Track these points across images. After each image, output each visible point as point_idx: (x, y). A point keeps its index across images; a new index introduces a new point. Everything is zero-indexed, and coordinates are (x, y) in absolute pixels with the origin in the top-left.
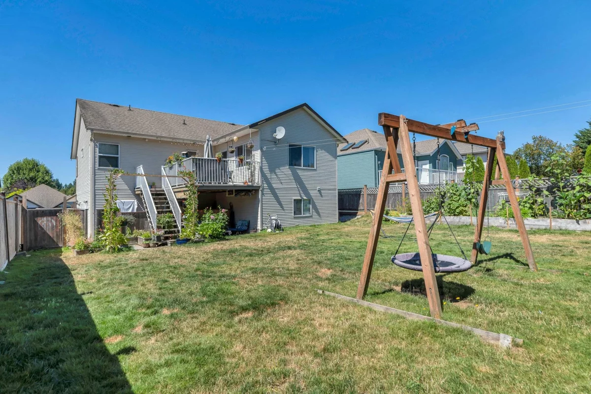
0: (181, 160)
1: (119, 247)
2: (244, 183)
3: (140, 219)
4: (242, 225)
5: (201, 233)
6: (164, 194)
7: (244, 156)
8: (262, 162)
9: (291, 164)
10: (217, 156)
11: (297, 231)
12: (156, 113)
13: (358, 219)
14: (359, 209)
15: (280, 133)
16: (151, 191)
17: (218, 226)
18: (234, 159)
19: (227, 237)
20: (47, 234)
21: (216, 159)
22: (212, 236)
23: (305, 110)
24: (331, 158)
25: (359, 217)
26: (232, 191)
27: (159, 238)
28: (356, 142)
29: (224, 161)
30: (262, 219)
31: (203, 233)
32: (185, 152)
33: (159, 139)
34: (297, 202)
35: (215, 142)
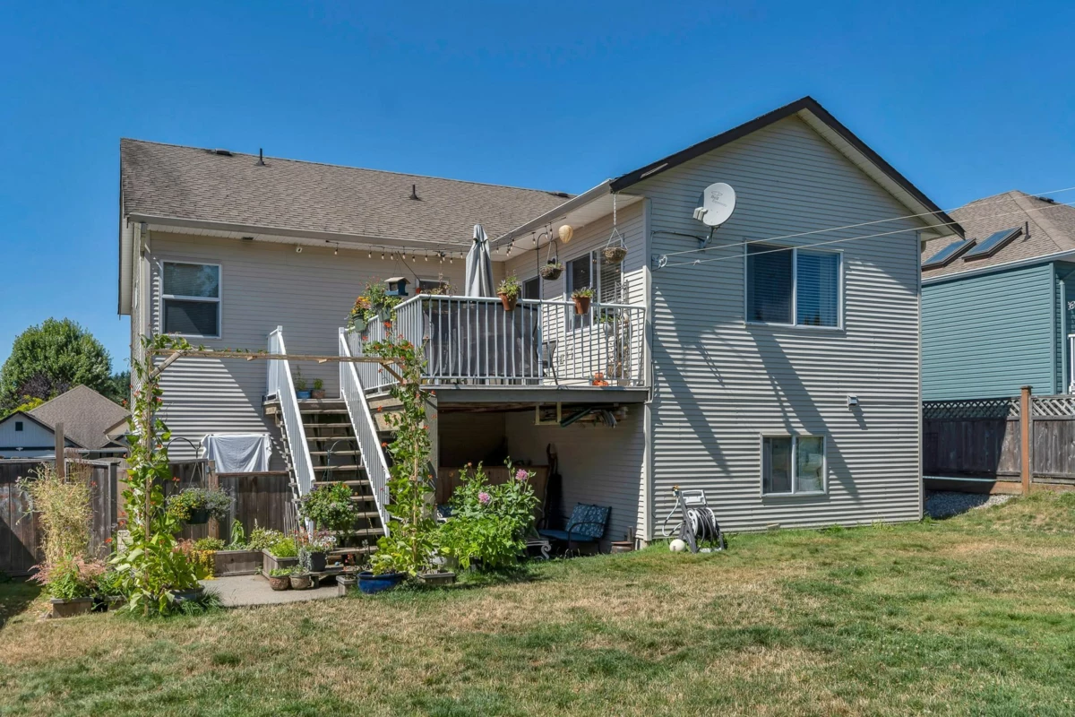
0: (389, 306)
1: (171, 597)
2: (594, 381)
3: (273, 495)
4: (587, 520)
5: (446, 550)
6: (345, 418)
7: (595, 286)
8: (653, 307)
9: (755, 314)
10: (503, 290)
11: (777, 549)
12: (334, 169)
13: (995, 507)
14: (999, 471)
15: (719, 206)
16: (302, 406)
17: (500, 529)
18: (562, 299)
19: (532, 568)
20: (12, 533)
21: (499, 299)
22: (481, 561)
23: (805, 123)
24: (898, 290)
25: (1001, 500)
26: (554, 407)
27: (318, 558)
28: (976, 236)
29: (527, 307)
30: (654, 502)
31: (452, 552)
32: (396, 279)
33: (332, 244)
34: (777, 447)
35: (503, 249)
